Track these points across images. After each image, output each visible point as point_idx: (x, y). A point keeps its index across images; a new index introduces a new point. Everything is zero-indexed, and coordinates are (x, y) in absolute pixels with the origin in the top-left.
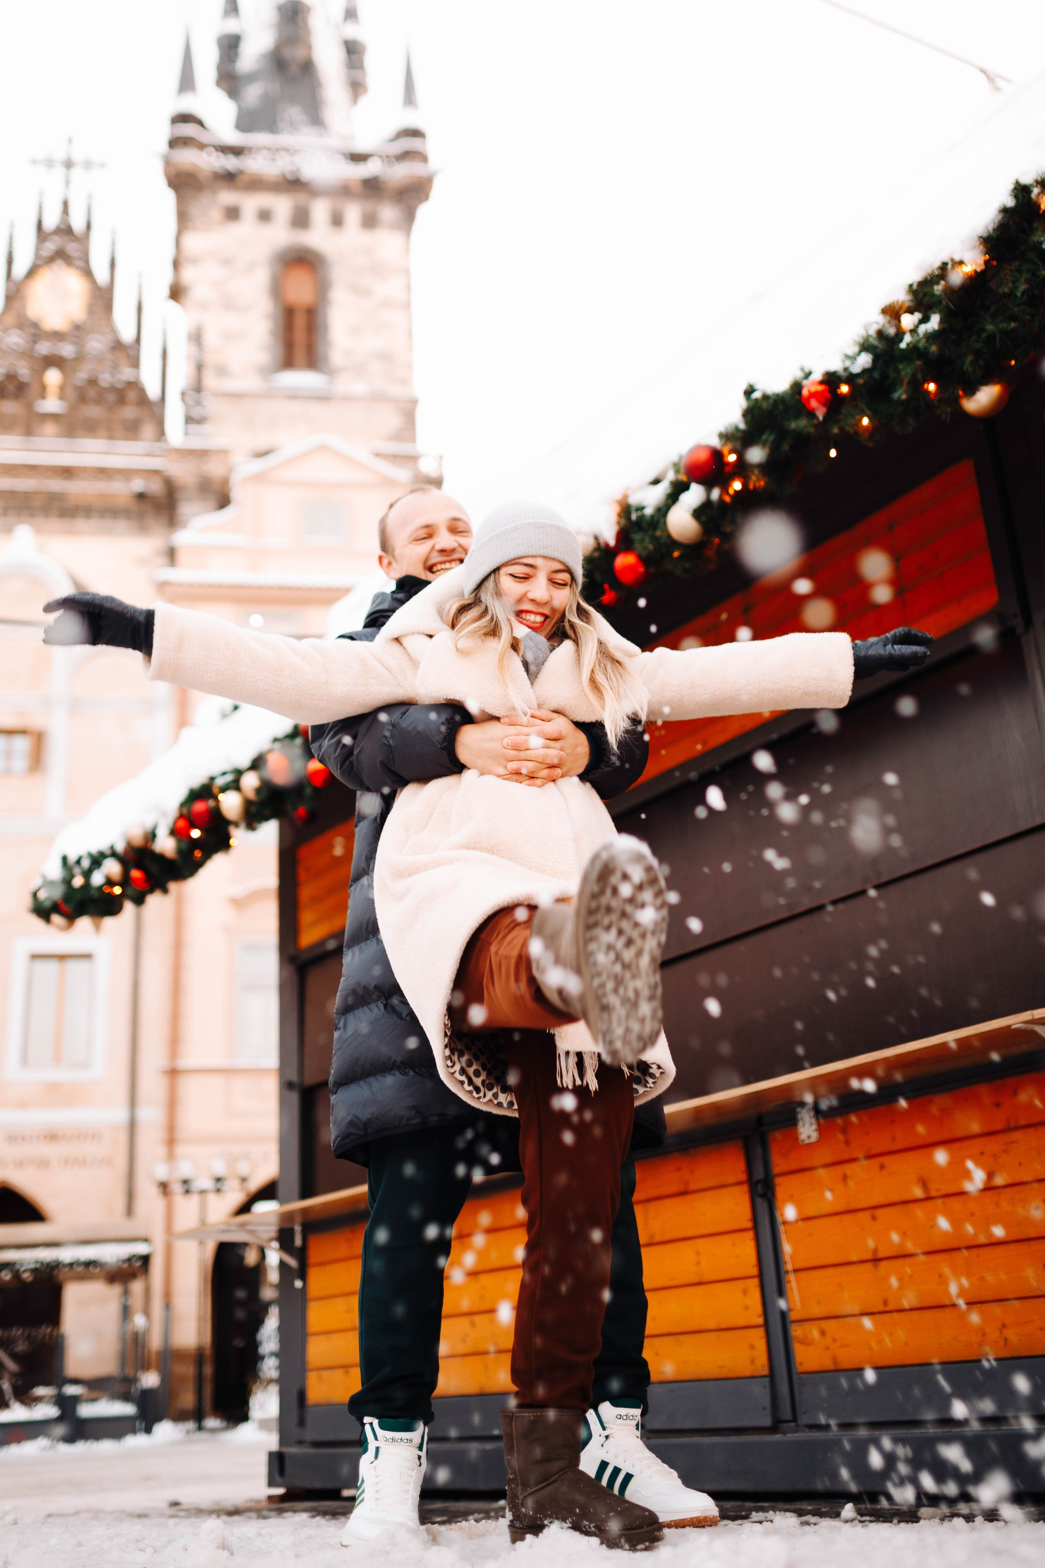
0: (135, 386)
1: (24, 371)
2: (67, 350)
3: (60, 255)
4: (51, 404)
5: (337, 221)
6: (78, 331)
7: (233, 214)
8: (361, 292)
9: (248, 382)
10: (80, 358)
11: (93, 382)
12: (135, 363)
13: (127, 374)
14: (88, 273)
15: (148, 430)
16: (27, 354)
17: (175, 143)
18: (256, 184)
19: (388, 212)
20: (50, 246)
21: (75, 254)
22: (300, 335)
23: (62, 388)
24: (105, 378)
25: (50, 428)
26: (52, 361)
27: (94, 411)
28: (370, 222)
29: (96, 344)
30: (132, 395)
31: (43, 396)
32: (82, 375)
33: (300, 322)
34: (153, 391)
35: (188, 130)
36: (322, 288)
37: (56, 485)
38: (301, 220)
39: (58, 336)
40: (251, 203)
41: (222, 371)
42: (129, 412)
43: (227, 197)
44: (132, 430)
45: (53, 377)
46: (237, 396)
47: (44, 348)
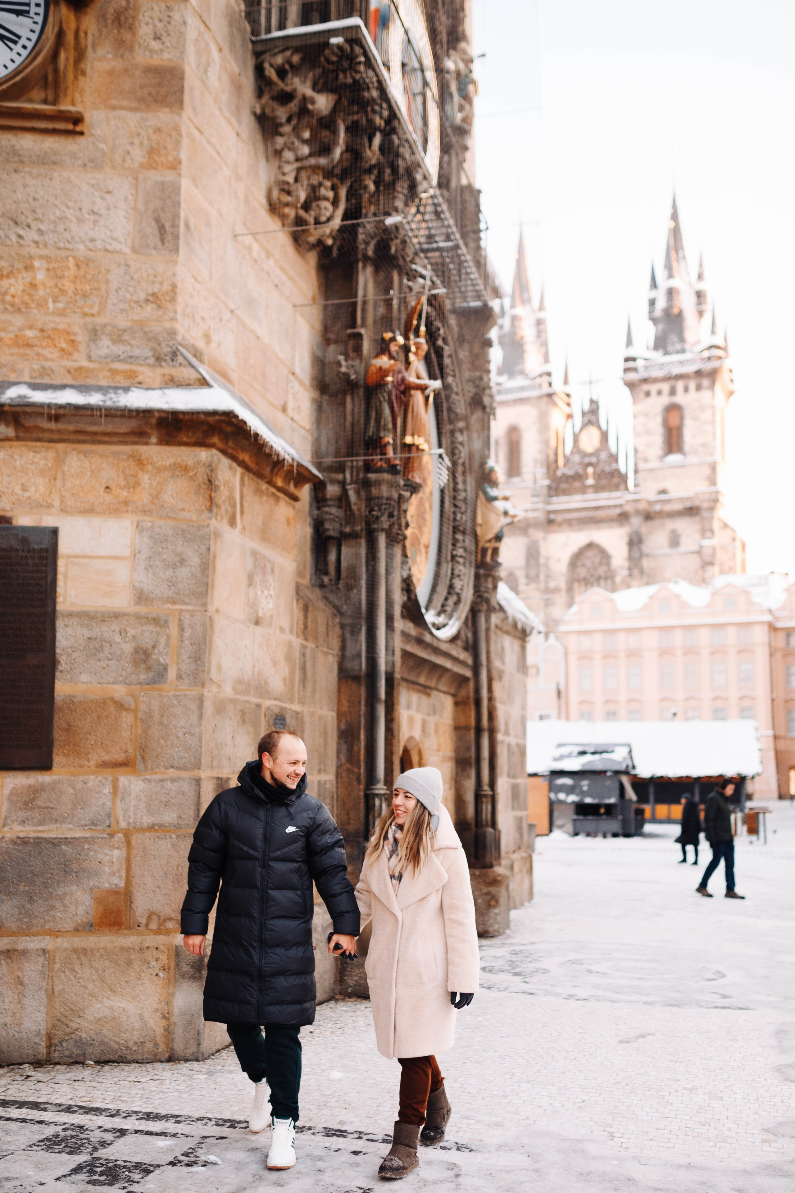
0: (617, 471)
1: (580, 471)
2: (594, 460)
3: (590, 423)
4: (590, 481)
5: (686, 390)
6: (596, 453)
7: (648, 394)
8: (695, 419)
9: (654, 464)
10: (599, 462)
11: (603, 471)
12: (616, 460)
13: (614, 466)
14: (599, 428)
15: (622, 487)
16: (581, 464)
17: (626, 370)
18: (655, 380)
19: (706, 382)
20: (586, 419)
21: (595, 421)
22: (674, 439)
23: (594, 473)
24: (607, 469)
25: (590, 490)
26: (590, 464)
27: (604, 482)
28: (699, 388)
29: (603, 456)
30: (616, 474)
31: (587, 478)
32: (599, 469)
33: (675, 433)
34: (623, 470)
35: (631, 364)
36: (682, 418)
37: (592, 514)
38: (673, 392)
39: (591, 455)
40: (654, 388)
41: (646, 460)
42: (616, 480)
43: (646, 387)
44: (617, 487)
45: (590, 470)
46: (651, 470)
47: (586, 460)
